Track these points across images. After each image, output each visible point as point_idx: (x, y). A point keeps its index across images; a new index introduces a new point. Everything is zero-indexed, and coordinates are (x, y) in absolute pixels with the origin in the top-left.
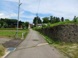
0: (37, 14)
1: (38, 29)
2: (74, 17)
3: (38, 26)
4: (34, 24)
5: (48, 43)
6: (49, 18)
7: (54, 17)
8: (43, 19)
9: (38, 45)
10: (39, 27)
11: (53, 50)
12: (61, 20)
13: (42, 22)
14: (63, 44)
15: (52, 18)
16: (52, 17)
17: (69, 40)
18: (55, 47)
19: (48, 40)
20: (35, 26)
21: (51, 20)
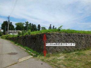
0: (9, 18)
1: (11, 37)
2: (50, 25)
3: (9, 33)
4: (2, 31)
5: (32, 56)
6: (24, 24)
7: (30, 24)
8: (16, 24)
9: (20, 60)
10: (11, 34)
11: (42, 64)
12: (38, 27)
13: (15, 28)
14: (50, 55)
15: (28, 25)
16: (27, 23)
17: (56, 50)
18: (43, 60)
19: (29, 51)
20: (4, 33)
21: (26, 26)
